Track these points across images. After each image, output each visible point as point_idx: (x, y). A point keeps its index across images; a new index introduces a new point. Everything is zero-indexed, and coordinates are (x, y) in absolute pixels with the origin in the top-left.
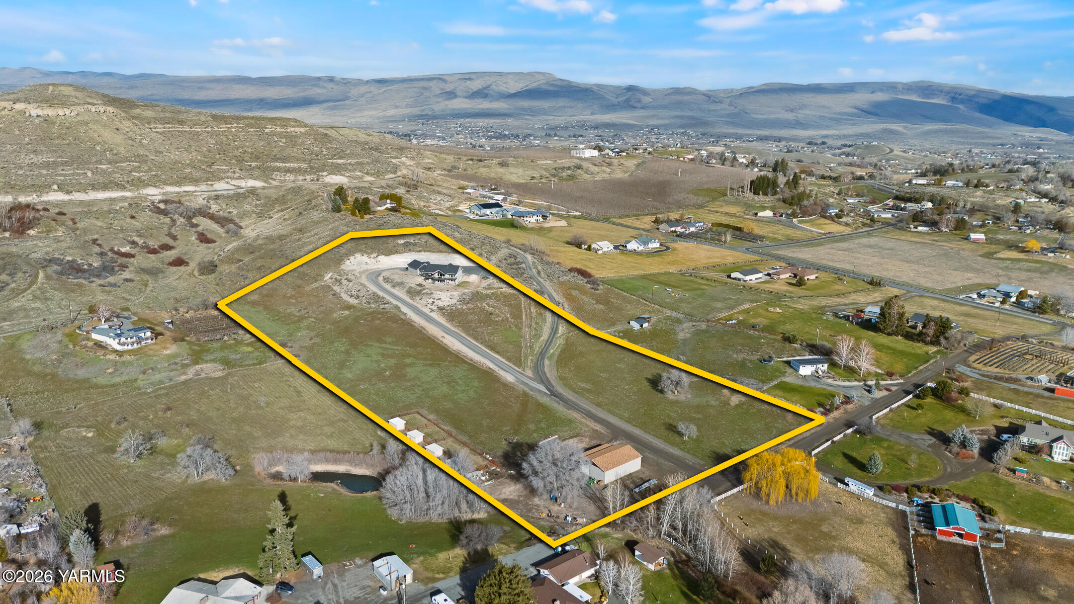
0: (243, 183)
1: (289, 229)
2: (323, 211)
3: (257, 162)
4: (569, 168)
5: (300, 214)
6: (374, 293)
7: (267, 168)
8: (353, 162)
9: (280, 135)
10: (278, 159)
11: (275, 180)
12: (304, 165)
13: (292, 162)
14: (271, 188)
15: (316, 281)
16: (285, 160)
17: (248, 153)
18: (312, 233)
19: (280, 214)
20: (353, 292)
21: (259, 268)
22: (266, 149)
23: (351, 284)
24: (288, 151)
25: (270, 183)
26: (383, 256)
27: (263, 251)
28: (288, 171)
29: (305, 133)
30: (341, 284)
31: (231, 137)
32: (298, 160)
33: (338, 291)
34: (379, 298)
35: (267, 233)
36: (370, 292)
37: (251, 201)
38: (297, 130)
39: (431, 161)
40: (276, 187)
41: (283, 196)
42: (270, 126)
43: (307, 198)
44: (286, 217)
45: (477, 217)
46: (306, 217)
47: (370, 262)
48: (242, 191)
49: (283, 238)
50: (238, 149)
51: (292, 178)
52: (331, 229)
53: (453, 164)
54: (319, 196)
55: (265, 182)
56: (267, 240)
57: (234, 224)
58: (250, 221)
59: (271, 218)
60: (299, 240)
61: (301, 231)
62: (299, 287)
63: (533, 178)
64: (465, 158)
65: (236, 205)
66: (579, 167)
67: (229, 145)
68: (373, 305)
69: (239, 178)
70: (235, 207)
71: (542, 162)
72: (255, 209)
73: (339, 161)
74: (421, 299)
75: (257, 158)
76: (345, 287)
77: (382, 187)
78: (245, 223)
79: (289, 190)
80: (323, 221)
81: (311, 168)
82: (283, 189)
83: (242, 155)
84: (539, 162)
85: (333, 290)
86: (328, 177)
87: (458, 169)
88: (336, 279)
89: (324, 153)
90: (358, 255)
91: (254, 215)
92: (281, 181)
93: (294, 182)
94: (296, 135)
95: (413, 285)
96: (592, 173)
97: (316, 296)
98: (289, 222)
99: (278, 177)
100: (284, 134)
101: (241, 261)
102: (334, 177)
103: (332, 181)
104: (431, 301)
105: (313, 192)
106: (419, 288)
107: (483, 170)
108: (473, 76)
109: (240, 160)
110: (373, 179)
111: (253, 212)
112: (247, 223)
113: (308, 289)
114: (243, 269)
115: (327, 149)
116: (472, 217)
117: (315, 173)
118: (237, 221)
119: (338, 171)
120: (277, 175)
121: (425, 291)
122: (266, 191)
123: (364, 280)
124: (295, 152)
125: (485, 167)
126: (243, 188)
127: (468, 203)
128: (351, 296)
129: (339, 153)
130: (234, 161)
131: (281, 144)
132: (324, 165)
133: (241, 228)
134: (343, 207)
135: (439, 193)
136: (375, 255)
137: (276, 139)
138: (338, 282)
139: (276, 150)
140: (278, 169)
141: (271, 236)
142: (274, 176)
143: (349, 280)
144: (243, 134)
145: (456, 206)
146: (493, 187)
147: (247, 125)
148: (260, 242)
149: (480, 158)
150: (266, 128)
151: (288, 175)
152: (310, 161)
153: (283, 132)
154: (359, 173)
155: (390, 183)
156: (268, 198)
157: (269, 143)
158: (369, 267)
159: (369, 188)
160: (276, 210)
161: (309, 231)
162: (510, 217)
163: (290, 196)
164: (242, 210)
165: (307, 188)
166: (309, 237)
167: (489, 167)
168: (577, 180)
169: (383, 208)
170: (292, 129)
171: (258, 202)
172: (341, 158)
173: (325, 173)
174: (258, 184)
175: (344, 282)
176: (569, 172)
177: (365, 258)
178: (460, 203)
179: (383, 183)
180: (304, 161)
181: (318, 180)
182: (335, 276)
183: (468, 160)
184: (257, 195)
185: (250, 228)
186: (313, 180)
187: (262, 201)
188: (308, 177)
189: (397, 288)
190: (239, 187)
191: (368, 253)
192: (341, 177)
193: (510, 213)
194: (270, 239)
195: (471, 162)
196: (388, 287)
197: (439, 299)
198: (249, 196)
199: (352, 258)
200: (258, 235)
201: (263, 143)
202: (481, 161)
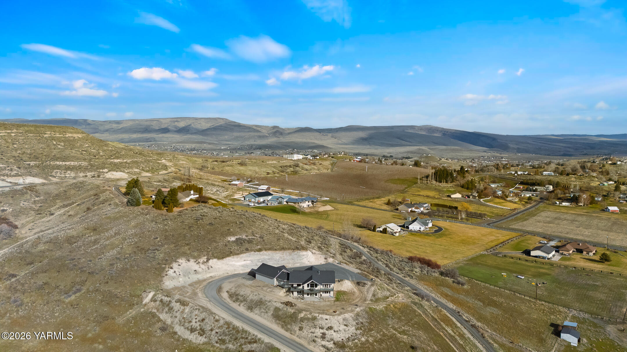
0: (20, 180)
1: (80, 228)
2: (117, 205)
3: (35, 161)
4: (290, 166)
5: (88, 209)
6: (228, 324)
7: (46, 167)
8: (129, 161)
9: (59, 140)
10: (58, 158)
11: (55, 177)
12: (84, 164)
13: (73, 161)
14: (51, 184)
15: (131, 306)
16: (65, 159)
17: (27, 154)
18: (112, 232)
19: (62, 211)
20: (193, 323)
21: (41, 288)
22: (46, 150)
23: (187, 309)
24: (67, 152)
25: (50, 180)
26: (215, 260)
27: (46, 261)
28: (68, 168)
29: (83, 138)
30: (171, 309)
31: (10, 141)
32: (78, 159)
33: (169, 321)
34: (238, 331)
35: (50, 234)
36: (222, 322)
37: (29, 197)
38: (75, 135)
39: (184, 162)
40: (57, 183)
41: (65, 191)
42: (49, 133)
43: (92, 193)
44: (71, 213)
45: (257, 205)
46: (98, 212)
47: (200, 270)
48: (19, 187)
49: (74, 240)
50: (16, 150)
51: (73, 174)
52: (135, 227)
53: (203, 164)
54: (106, 190)
55: (45, 179)
56: (52, 245)
57: (7, 223)
58: (28, 219)
59: (53, 214)
60: (96, 242)
61: (95, 230)
62: (106, 318)
63: (268, 173)
64: (211, 160)
65: (11, 202)
66: (297, 166)
67: (8, 147)
68: (230, 346)
69: (17, 175)
70: (10, 204)
71: (270, 162)
72: (34, 206)
73: (116, 161)
74: (301, 329)
75: (36, 158)
76: (178, 314)
77: (160, 181)
78: (22, 222)
79: (70, 185)
80: (121, 217)
81: (92, 166)
82: (64, 185)
83: (20, 156)
84: (268, 162)
85: (160, 320)
86: (109, 173)
87: (208, 168)
88: (161, 301)
89: (101, 154)
90: (182, 261)
91: (33, 212)
92: (61, 178)
93: (74, 178)
94: (74, 139)
95: (279, 305)
96: (307, 170)
97: (137, 335)
98: (76, 219)
99: (58, 174)
100: (63, 139)
101: (14, 276)
102: (114, 173)
103: (112, 177)
104: (319, 332)
105: (98, 187)
106: (291, 310)
107: (227, 168)
108: (179, 120)
109: (18, 160)
110: (150, 175)
111: (31, 209)
112: (23, 221)
113: (120, 321)
114: (16, 290)
115: (104, 151)
116: (253, 205)
117: (95, 171)
118: (12, 219)
119: (118, 168)
120: (58, 173)
121: (302, 315)
122: (45, 187)
123: (203, 301)
124: (74, 153)
125: (228, 166)
126: (20, 185)
127: (241, 192)
128: (192, 330)
129: (116, 154)
130: (11, 160)
131: (59, 147)
132: (104, 163)
133: (16, 227)
134: (142, 200)
135: (214, 185)
136: (204, 259)
137: (55, 143)
138: (166, 306)
139: (55, 152)
140: (59, 167)
141: (56, 238)
142: (54, 174)
143: (183, 303)
144: (22, 138)
145: (232, 195)
146: (249, 180)
147: (26, 131)
148: (41, 247)
149: (222, 160)
150: (46, 134)
151: (69, 172)
152: (90, 160)
153: (61, 137)
154: (137, 170)
155: (166, 177)
156: (48, 194)
157: (48, 146)
158: (200, 277)
159: (149, 182)
160: (57, 206)
161: (107, 230)
162: (285, 203)
163: (73, 192)
164: (18, 207)
165: (90, 184)
166: (108, 239)
167: (231, 166)
168: (299, 175)
169: (188, 199)
170: (70, 135)
171: (37, 199)
172: (118, 158)
173: (106, 170)
174: (37, 181)
175: (177, 306)
176: (292, 169)
177: (192, 265)
178: (235, 193)
179: (160, 178)
180: (85, 160)
181: (99, 176)
182: (160, 296)
183: (214, 161)
184: (36, 192)
185: (28, 227)
186: (94, 177)
187: (42, 198)
188: (89, 174)
189: (257, 311)
190: (16, 184)
191: (194, 257)
192: (121, 173)
193: (285, 200)
194: (54, 242)
195: (216, 163)
196: (242, 309)
197: (330, 328)
198: (26, 193)
199: (175, 265)
200: (39, 238)
201: (42, 145)
202: (223, 162)
